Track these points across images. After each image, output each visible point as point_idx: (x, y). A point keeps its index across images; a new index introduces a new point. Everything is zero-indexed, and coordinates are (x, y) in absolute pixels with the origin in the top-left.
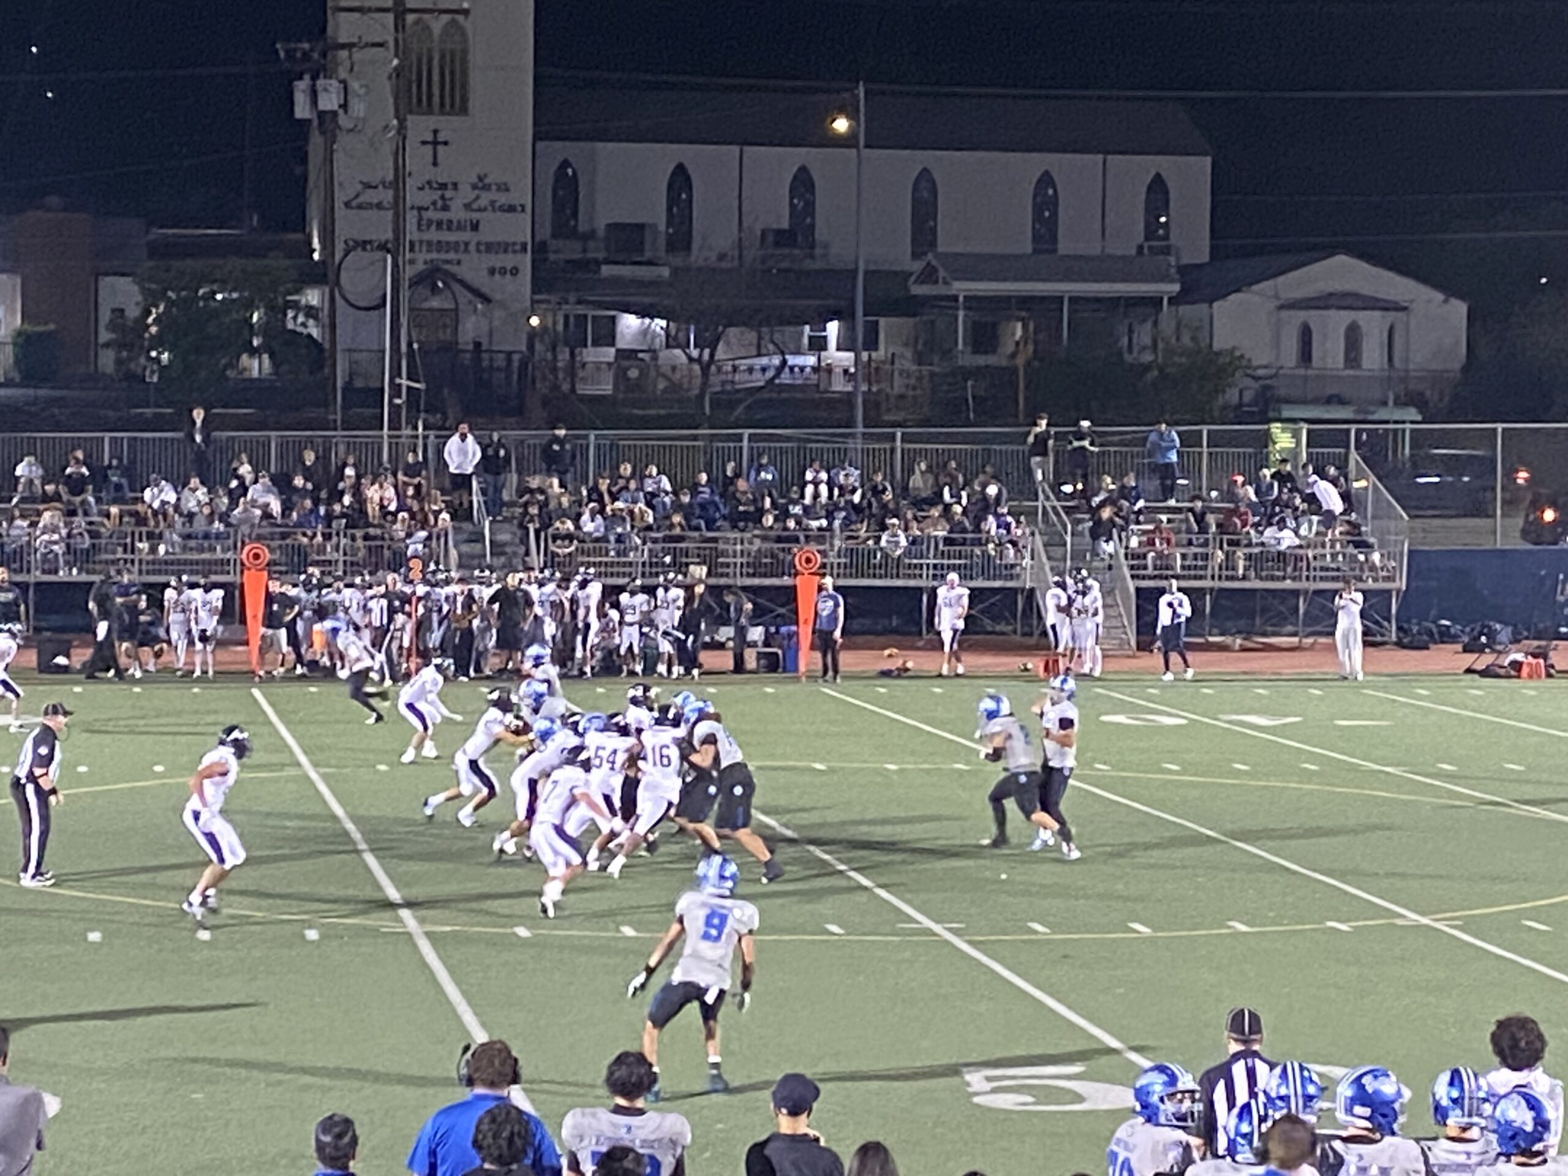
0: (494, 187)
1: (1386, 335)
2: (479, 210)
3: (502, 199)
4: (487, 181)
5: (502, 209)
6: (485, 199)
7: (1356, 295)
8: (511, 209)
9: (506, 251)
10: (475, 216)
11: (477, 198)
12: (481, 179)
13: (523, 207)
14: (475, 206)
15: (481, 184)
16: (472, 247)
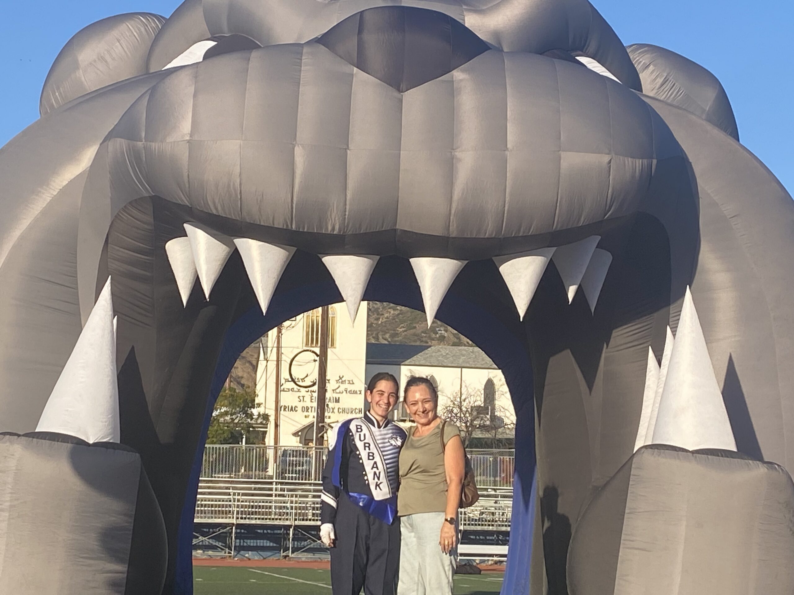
0: (347, 382)
2: (340, 393)
3: (350, 387)
4: (343, 379)
5: (350, 392)
6: (343, 387)
8: (355, 392)
9: (352, 412)
10: (337, 396)
11: (339, 387)
12: (340, 378)
13: (360, 391)
14: (338, 391)
15: (341, 380)
16: (336, 410)
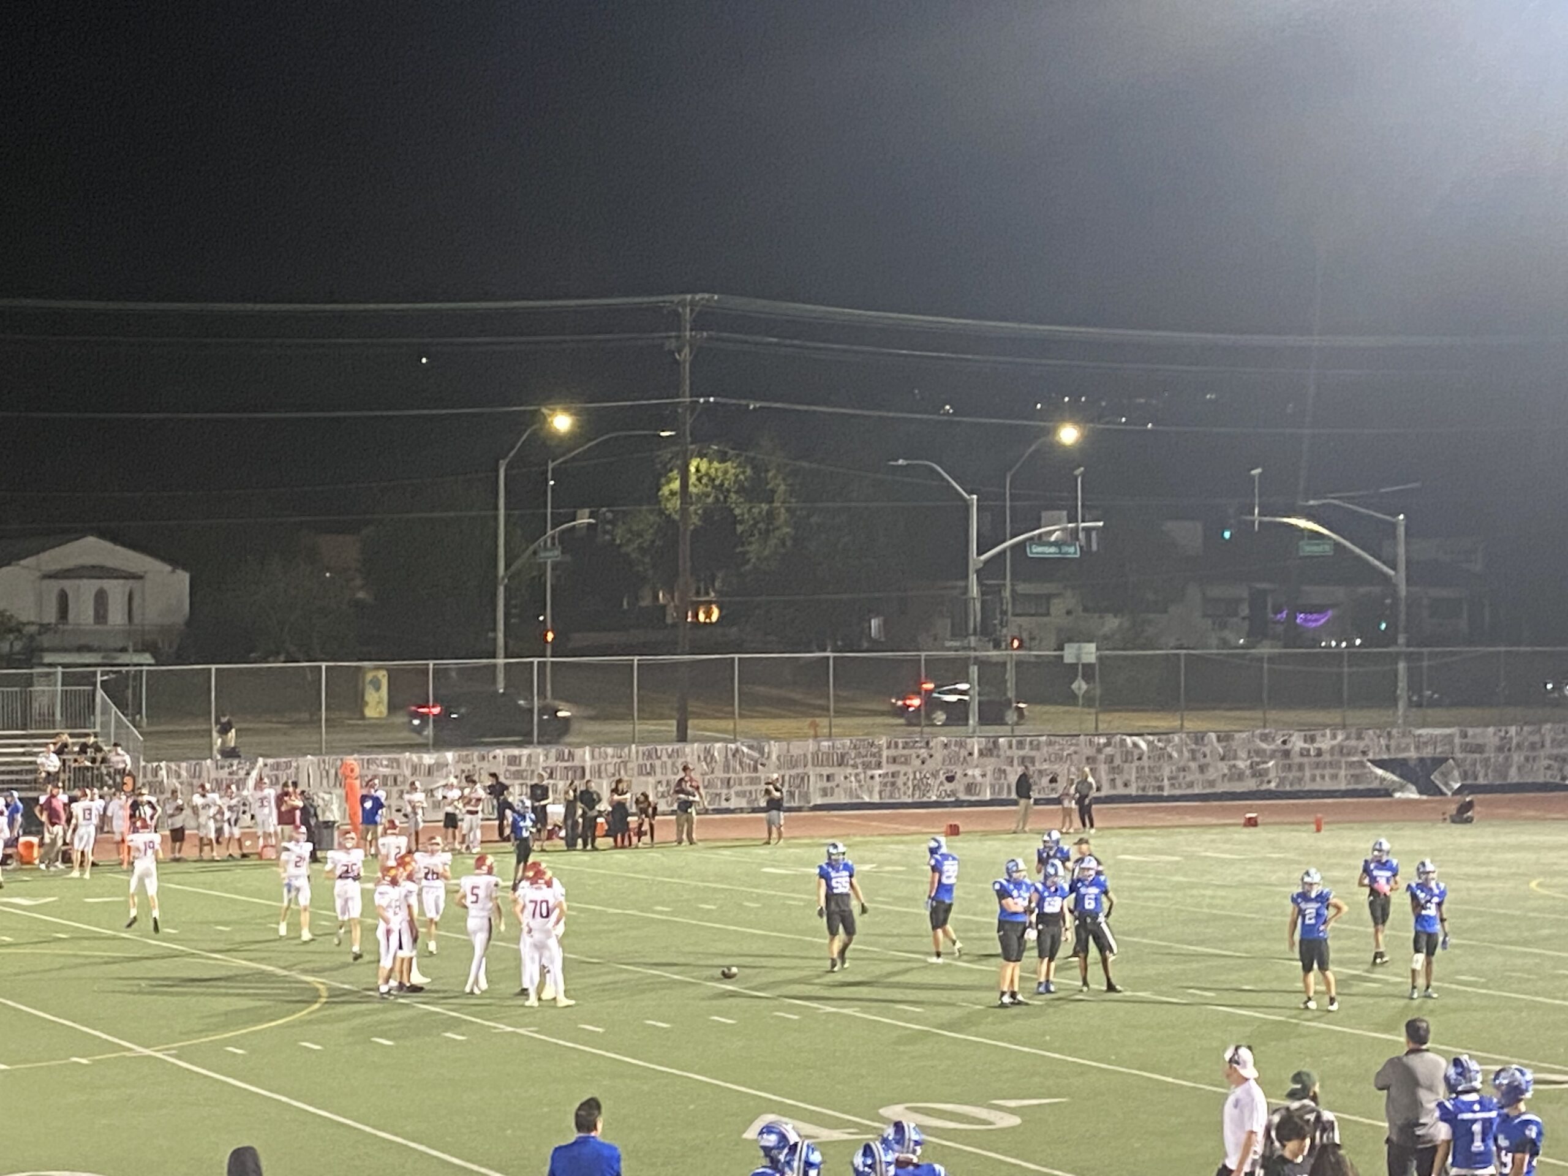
1: (126, 598)
7: (102, 568)
